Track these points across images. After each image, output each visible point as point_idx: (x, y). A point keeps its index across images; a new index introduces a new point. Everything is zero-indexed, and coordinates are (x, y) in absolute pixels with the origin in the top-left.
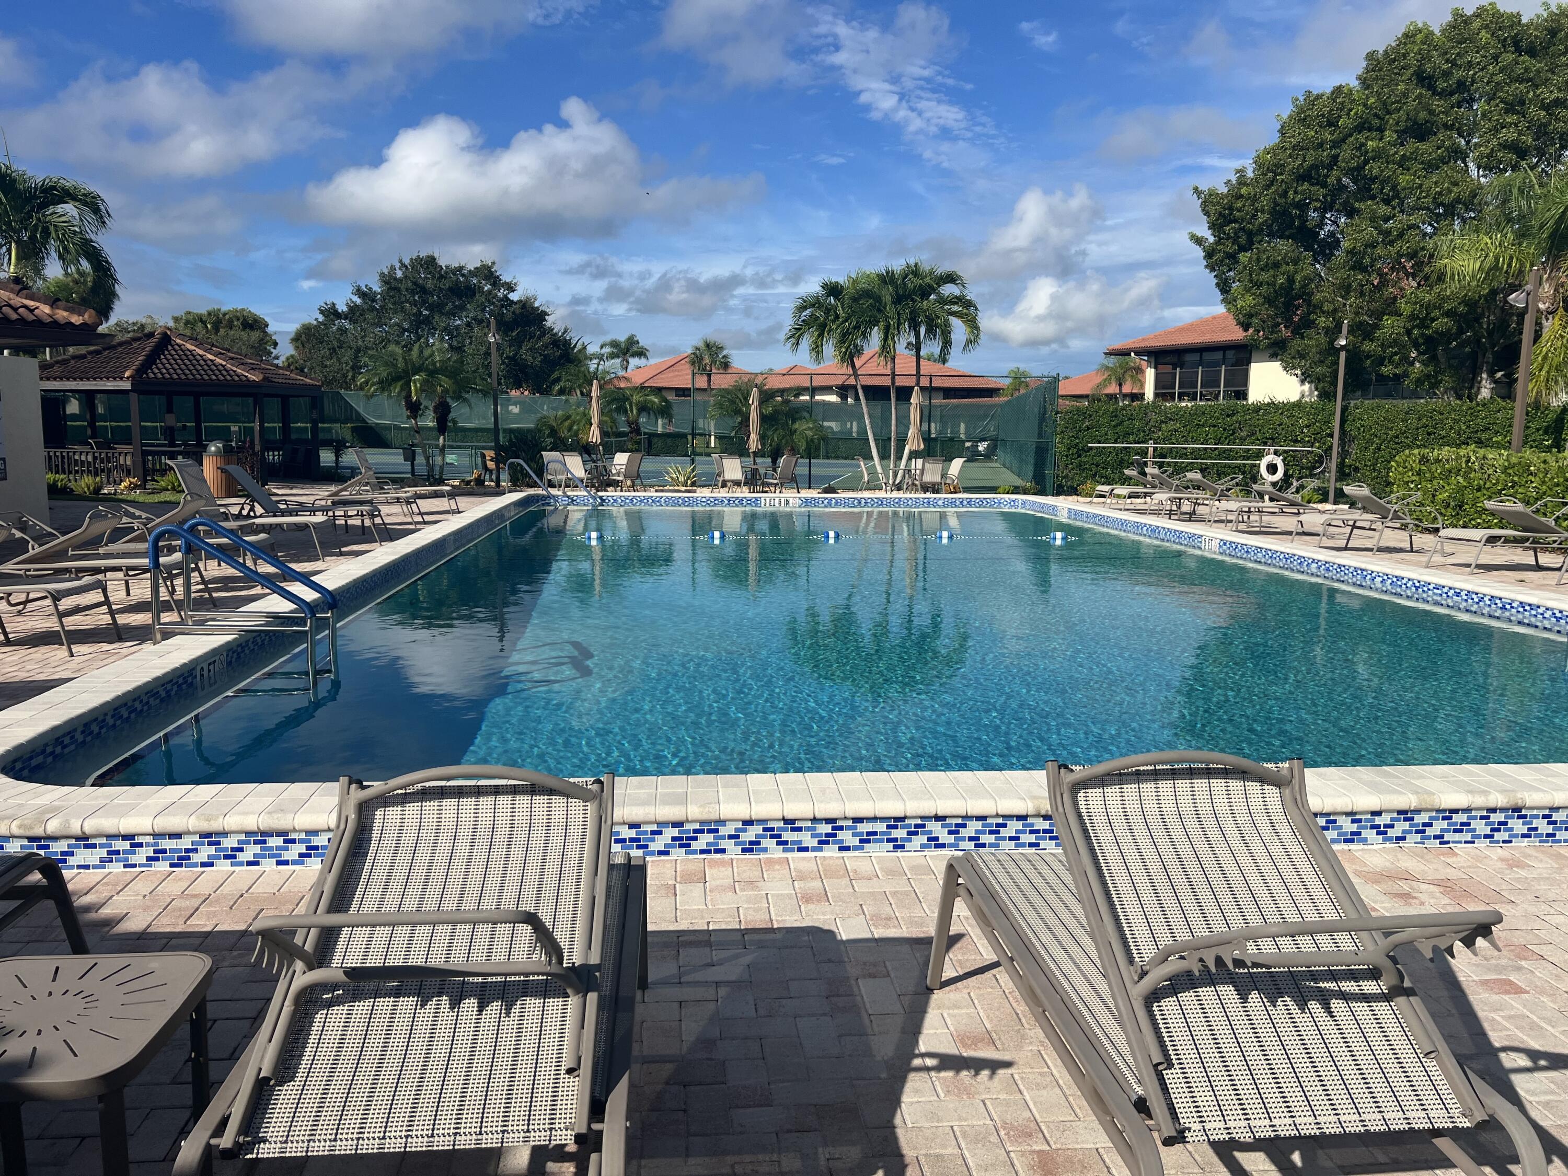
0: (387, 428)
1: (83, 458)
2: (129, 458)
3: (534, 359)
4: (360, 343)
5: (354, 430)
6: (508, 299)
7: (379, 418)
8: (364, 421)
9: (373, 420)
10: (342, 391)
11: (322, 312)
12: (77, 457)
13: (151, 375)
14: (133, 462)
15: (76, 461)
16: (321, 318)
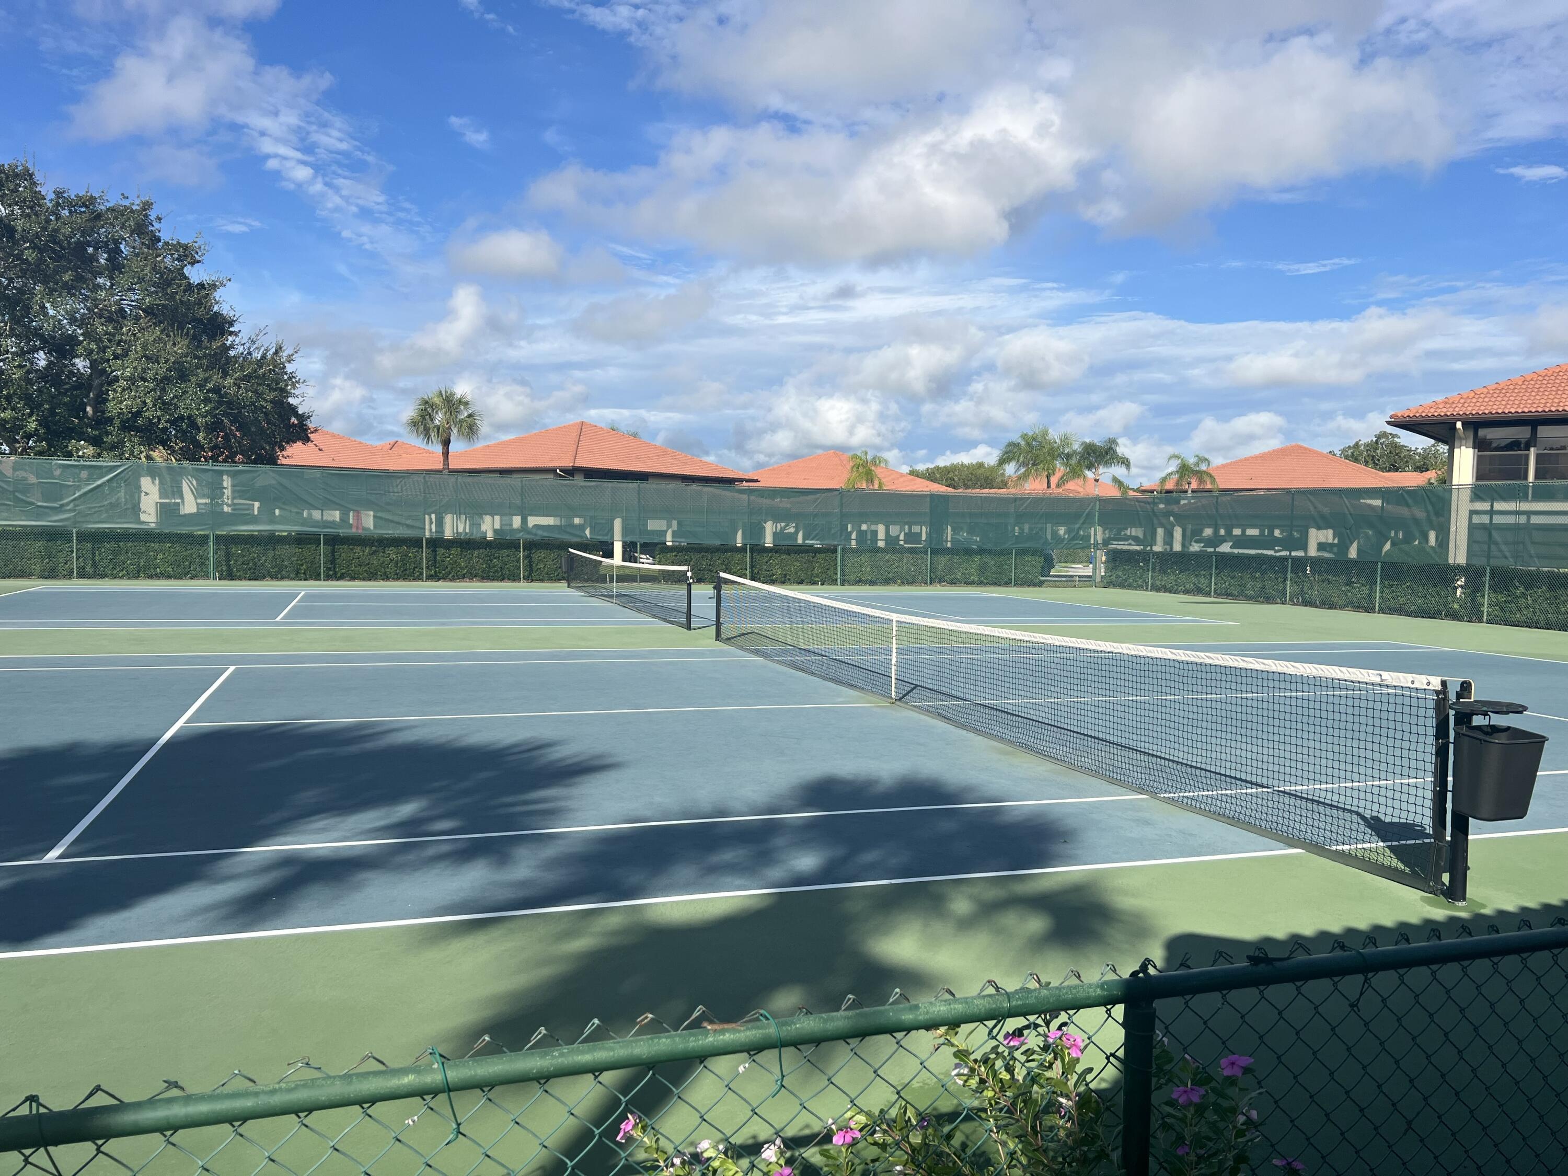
6: (185, 277)
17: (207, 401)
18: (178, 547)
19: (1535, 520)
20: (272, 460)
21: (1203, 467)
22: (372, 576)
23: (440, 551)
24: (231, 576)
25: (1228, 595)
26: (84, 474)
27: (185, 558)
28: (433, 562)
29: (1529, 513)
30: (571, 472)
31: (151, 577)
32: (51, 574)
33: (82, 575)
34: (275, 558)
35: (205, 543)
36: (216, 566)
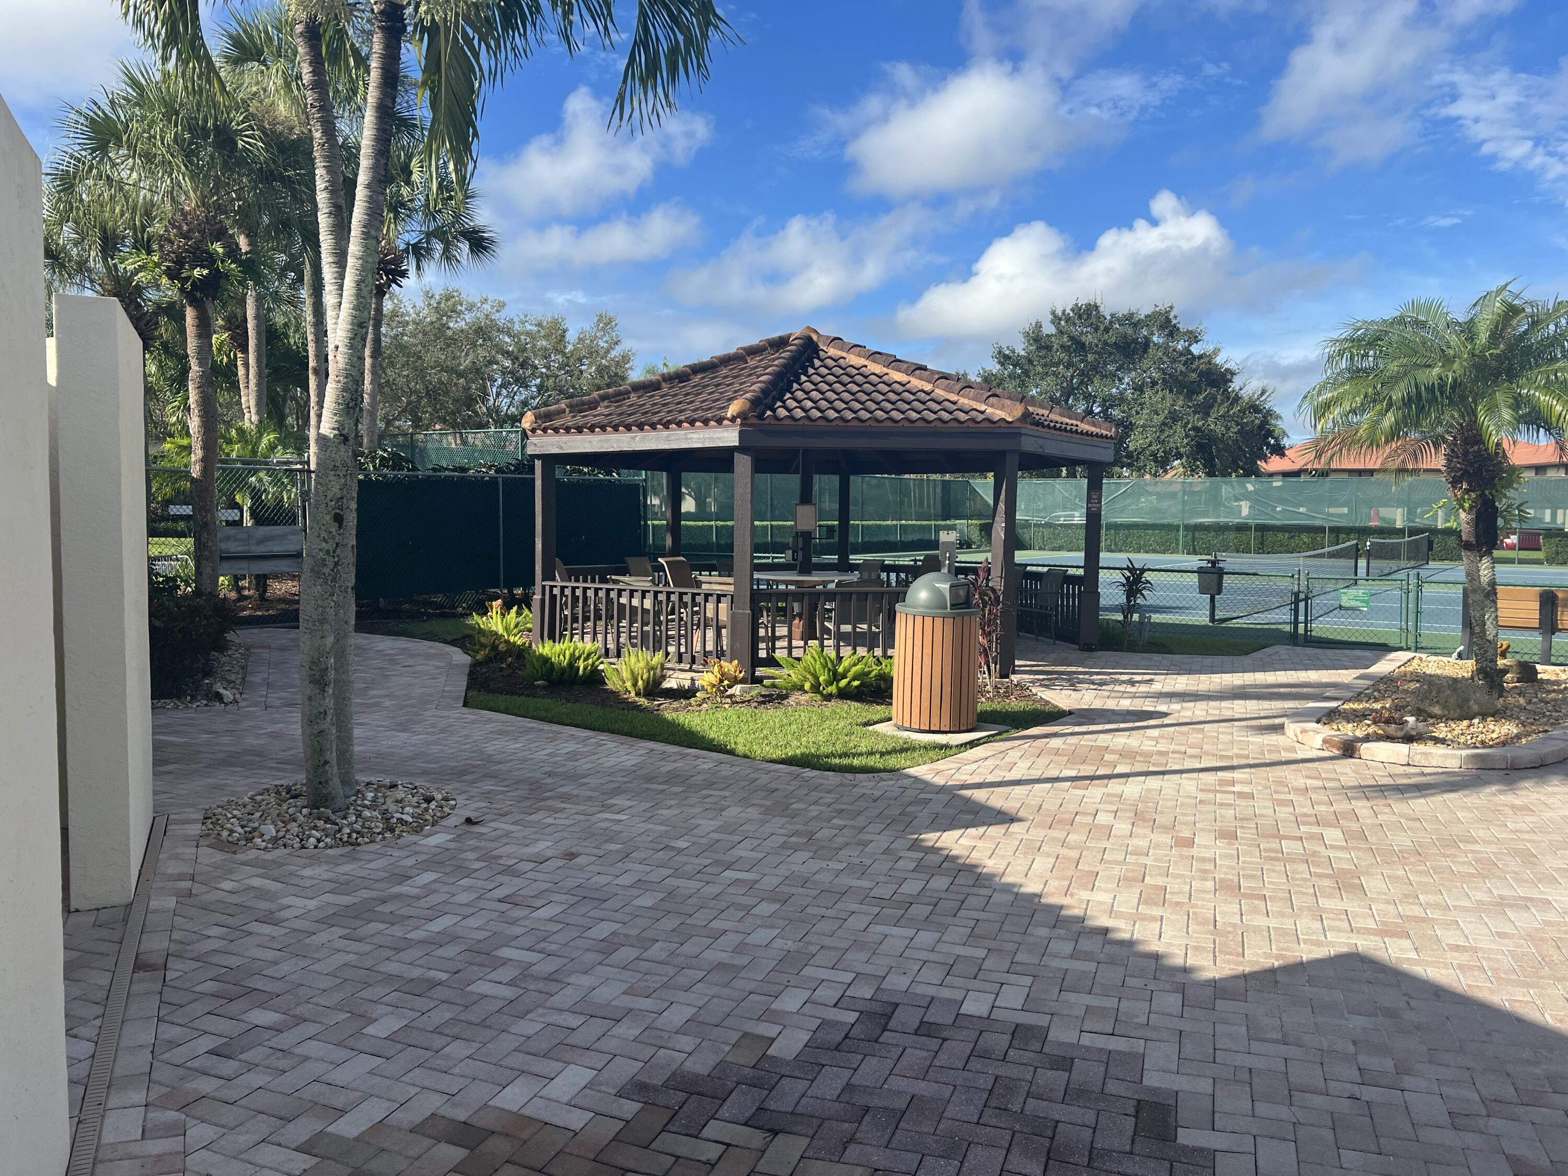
1: (636, 602)
2: (723, 606)
5: (983, 527)
6: (1190, 353)
10: (970, 480)
12: (623, 600)
13: (782, 412)
14: (733, 617)
15: (621, 607)
18: (1163, 533)
27: (1167, 540)
35: (1178, 531)
36: (1185, 547)
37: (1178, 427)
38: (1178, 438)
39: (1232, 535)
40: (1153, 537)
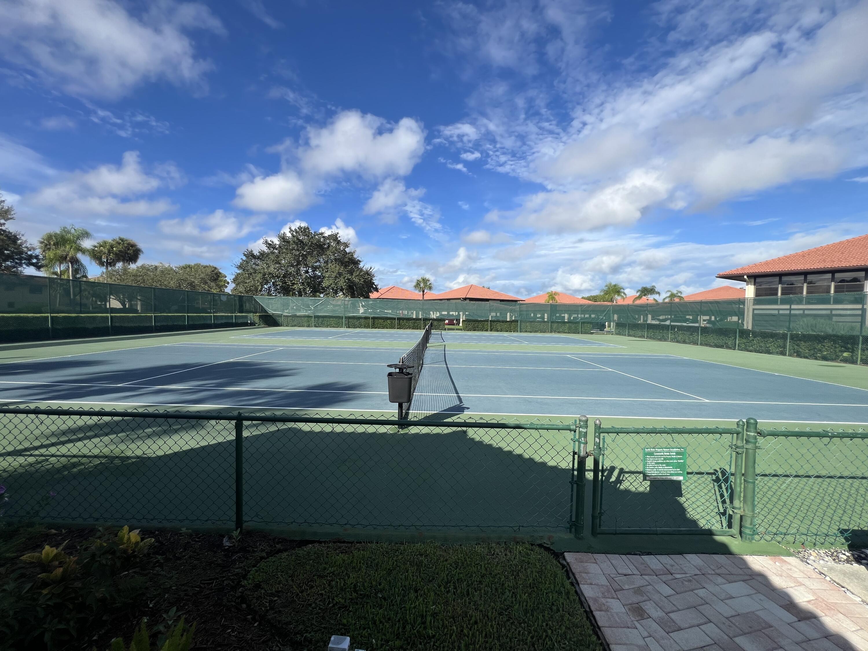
0: (280, 316)
3: (360, 280)
4: (266, 270)
5: (260, 317)
6: (345, 251)
7: (275, 310)
8: (266, 311)
9: (271, 311)
10: (254, 296)
11: (245, 255)
16: (244, 258)
17: (345, 282)
18: (337, 319)
19: (781, 312)
20: (368, 297)
21: (679, 294)
22: (383, 328)
23: (401, 321)
24: (349, 327)
25: (651, 338)
26: (317, 301)
27: (339, 323)
28: (399, 324)
29: (779, 310)
30: (465, 299)
31: (331, 327)
32: (309, 326)
33: (316, 326)
34: (360, 322)
35: (342, 319)
36: (345, 325)
37: (342, 278)
38: (342, 283)
39: (362, 321)
40: (333, 321)
